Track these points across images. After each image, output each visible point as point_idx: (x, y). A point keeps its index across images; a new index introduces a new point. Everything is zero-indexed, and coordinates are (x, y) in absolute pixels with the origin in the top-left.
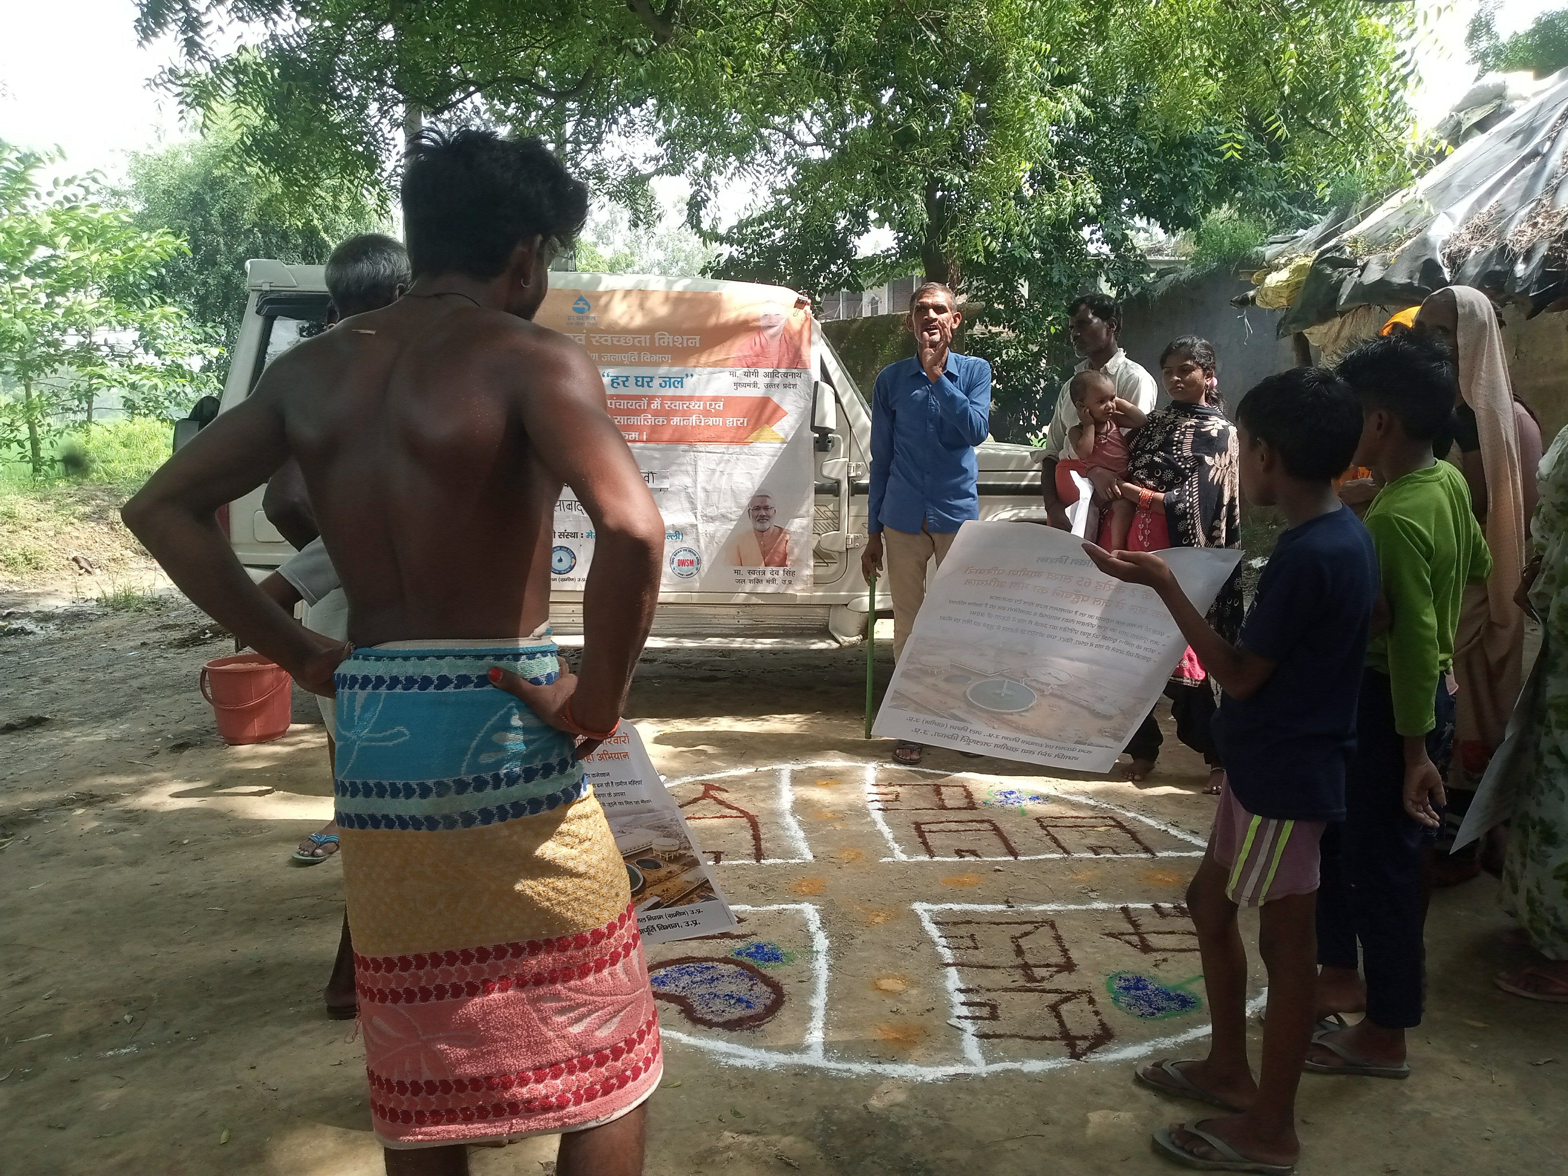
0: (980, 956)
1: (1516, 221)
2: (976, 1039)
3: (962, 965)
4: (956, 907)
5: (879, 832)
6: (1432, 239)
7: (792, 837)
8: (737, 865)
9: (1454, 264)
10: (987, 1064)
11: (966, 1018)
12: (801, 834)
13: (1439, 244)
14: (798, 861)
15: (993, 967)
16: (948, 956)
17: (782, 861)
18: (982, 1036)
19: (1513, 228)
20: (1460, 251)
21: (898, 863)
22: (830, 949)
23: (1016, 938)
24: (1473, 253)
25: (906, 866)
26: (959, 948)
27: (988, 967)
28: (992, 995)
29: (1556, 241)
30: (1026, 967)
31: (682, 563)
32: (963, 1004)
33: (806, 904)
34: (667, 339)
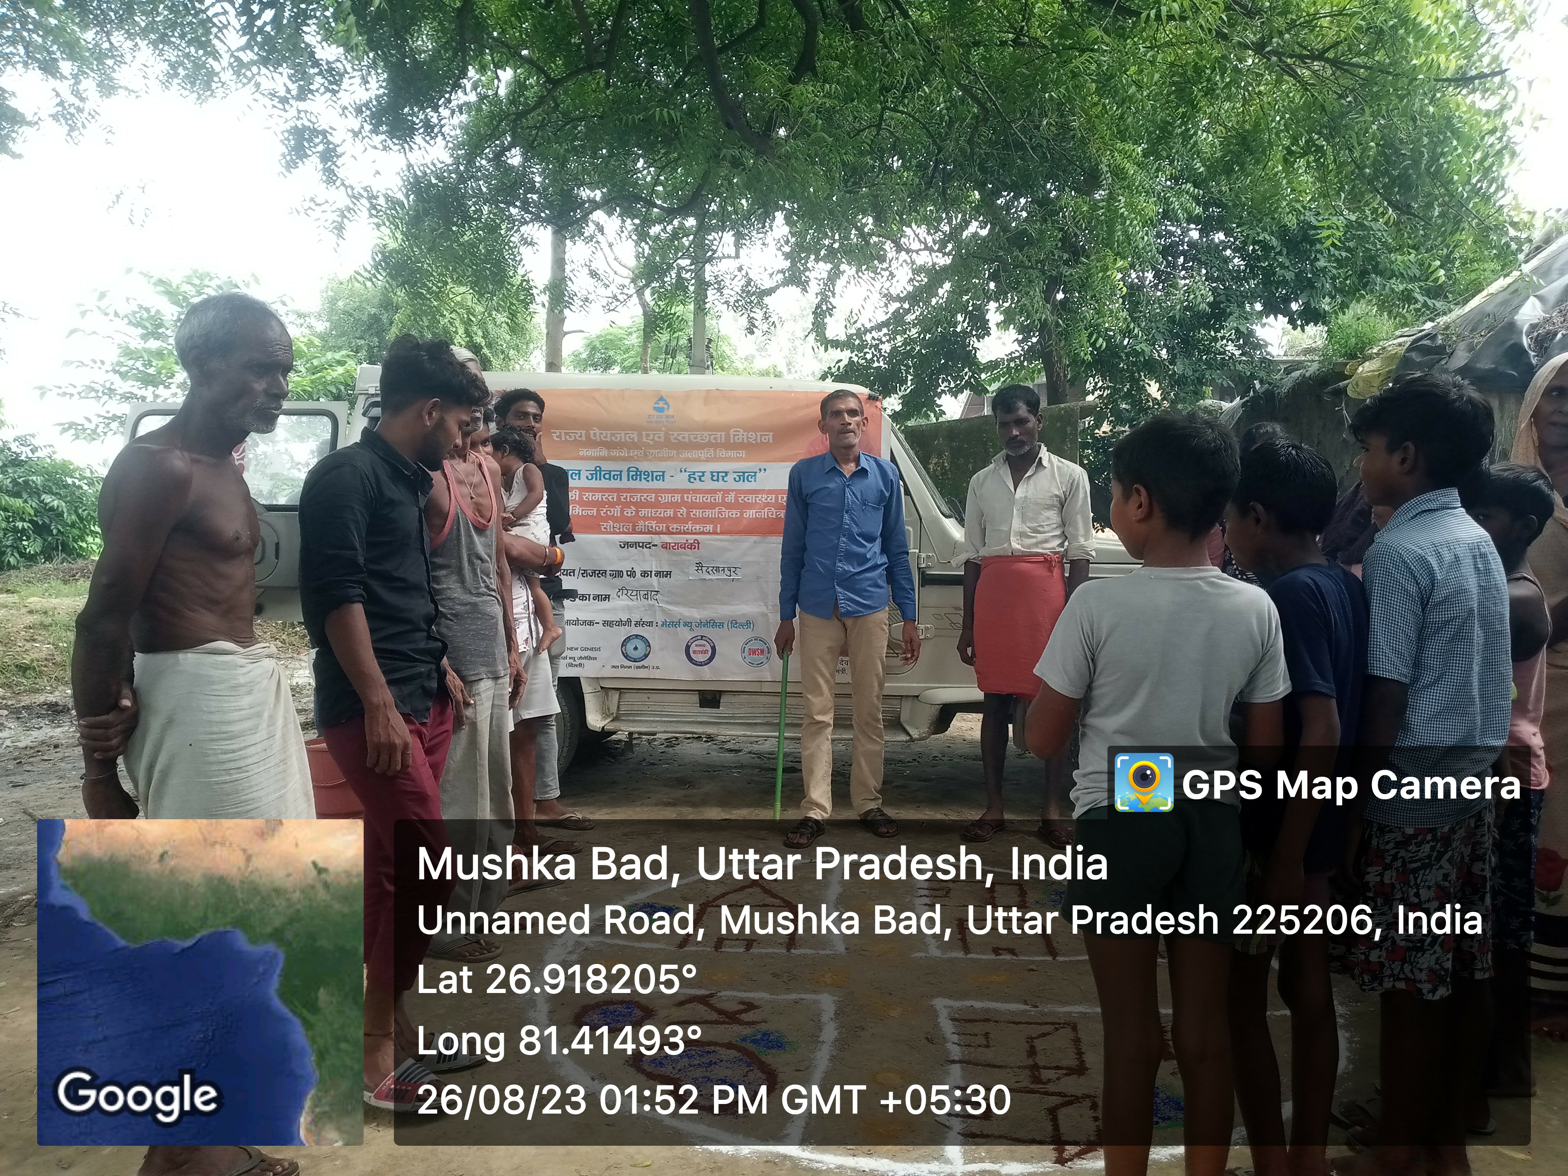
6: (1520, 324)
9: (1541, 347)
10: (965, 1164)
13: (1526, 328)
16: (956, 1052)
20: (1547, 334)
23: (1032, 1038)
24: (1559, 336)
31: (753, 652)
34: (742, 436)
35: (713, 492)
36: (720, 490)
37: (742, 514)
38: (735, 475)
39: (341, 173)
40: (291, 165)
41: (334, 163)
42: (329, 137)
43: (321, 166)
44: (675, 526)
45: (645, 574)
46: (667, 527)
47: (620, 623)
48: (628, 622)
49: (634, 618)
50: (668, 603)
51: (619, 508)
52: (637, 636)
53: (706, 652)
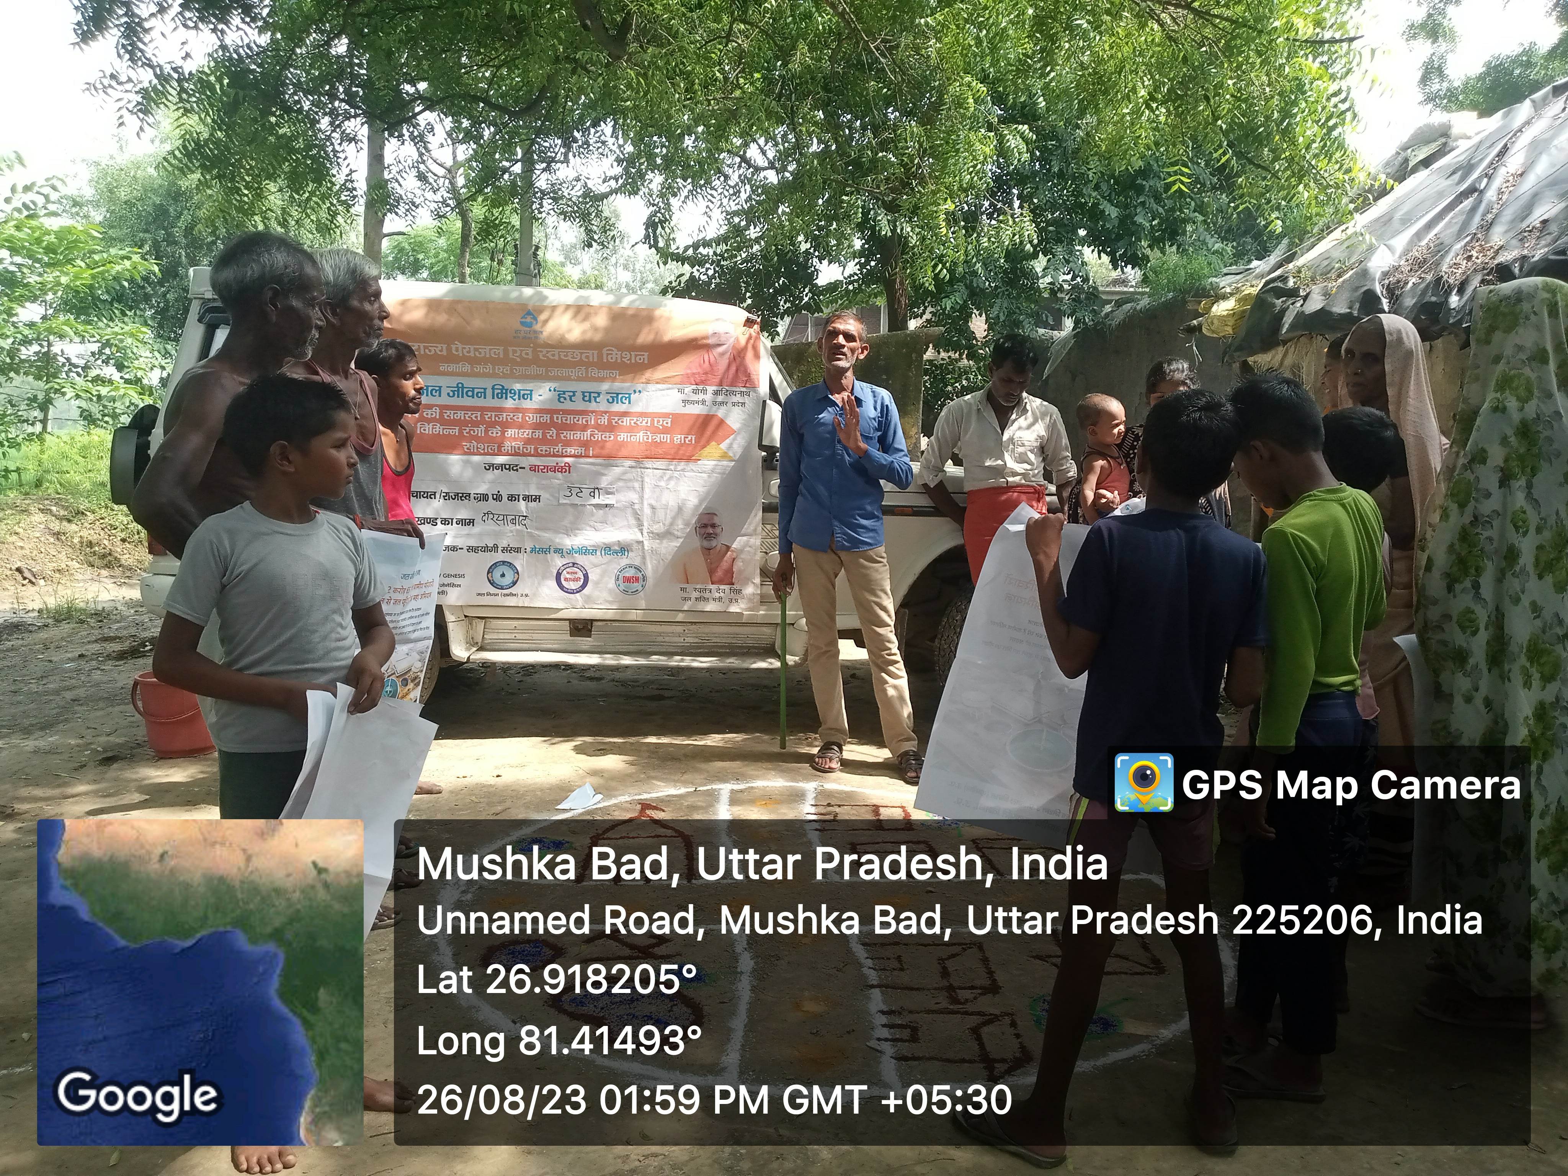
1: (1452, 254)
6: (1372, 270)
9: (1393, 294)
13: (1378, 275)
19: (1448, 260)
20: (1398, 282)
24: (1410, 284)
29: (1488, 274)
31: (628, 580)
32: (884, 1026)
34: (616, 356)
35: (585, 413)
37: (615, 437)
38: (608, 396)
40: (87, 36)
41: (140, 39)
43: (123, 41)
44: (544, 448)
45: (512, 498)
46: (536, 449)
47: (486, 549)
48: (495, 548)
49: (503, 543)
50: (537, 529)
51: (483, 428)
52: (504, 562)
53: (578, 579)
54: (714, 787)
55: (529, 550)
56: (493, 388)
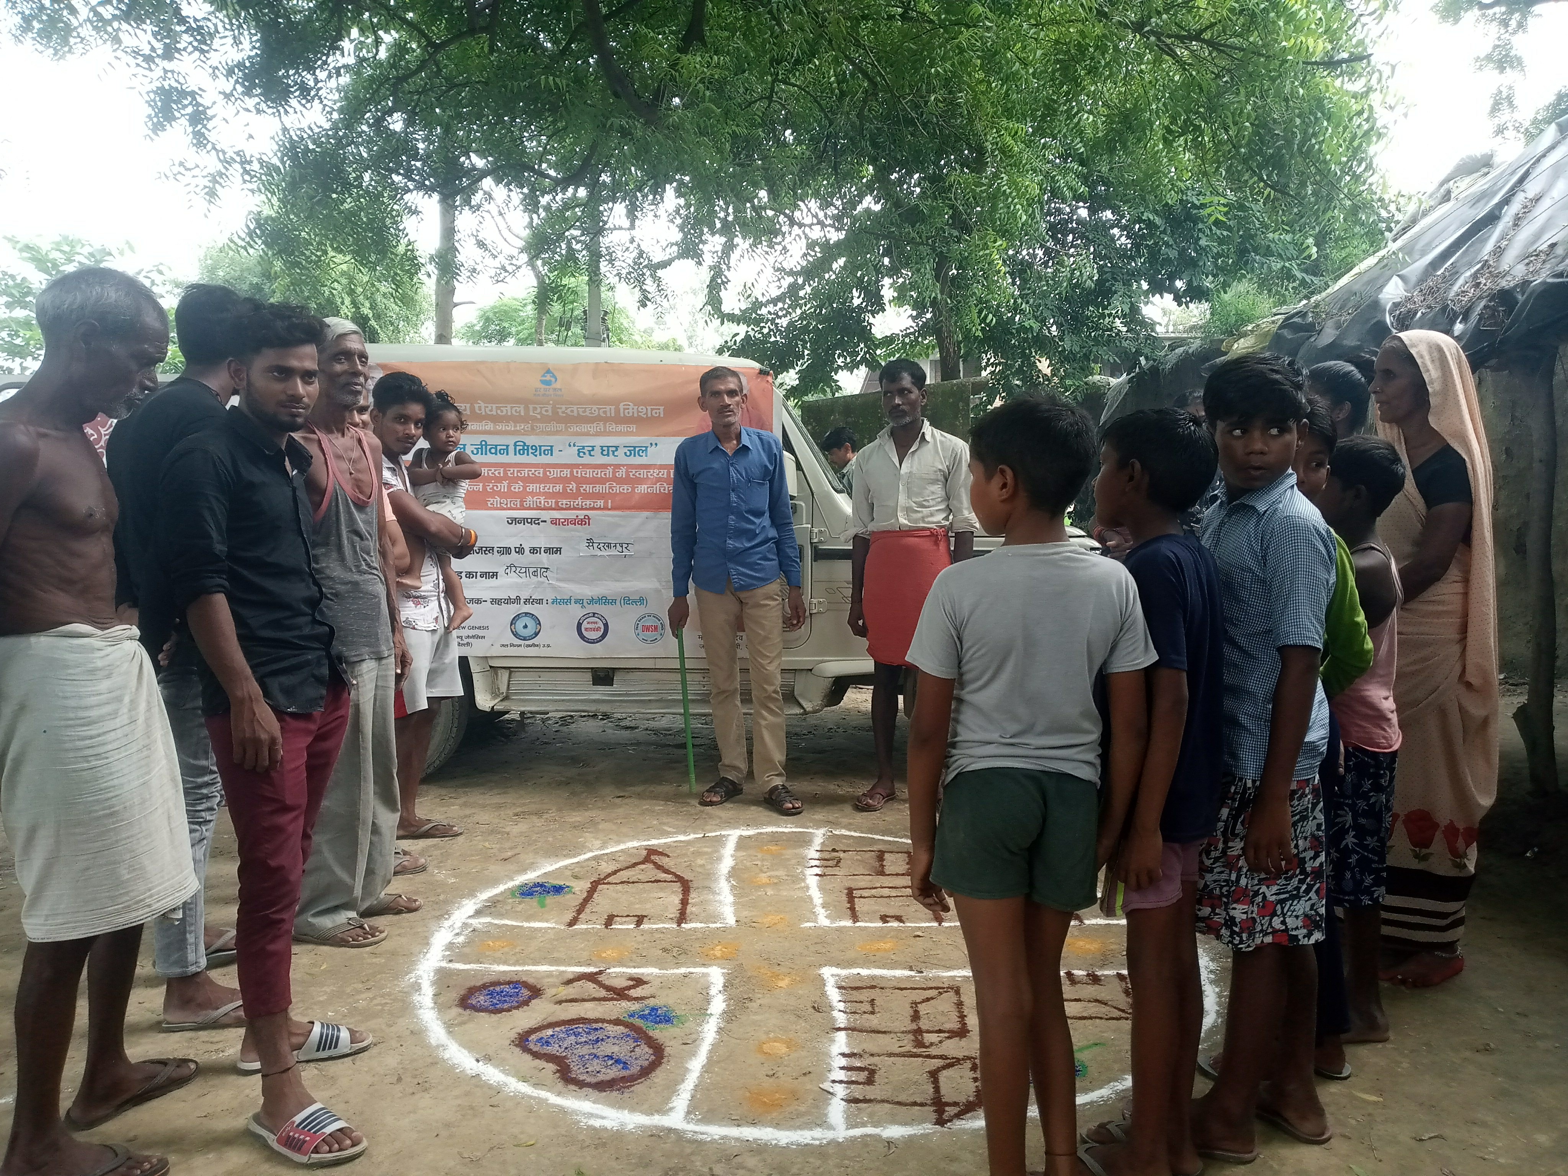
0: (874, 1021)
1: (1460, 282)
2: (843, 1103)
3: (853, 1029)
4: (864, 972)
5: (810, 897)
6: (1383, 303)
7: (720, 902)
8: (657, 929)
10: (847, 1129)
11: (841, 1082)
12: (730, 899)
13: (1389, 306)
14: (718, 925)
15: (885, 1032)
16: (841, 1019)
17: (703, 925)
18: (851, 1100)
21: (820, 928)
22: (725, 1012)
23: (916, 1003)
25: (826, 930)
26: (855, 1013)
27: (879, 1032)
28: (875, 1060)
29: (1491, 299)
30: (919, 1032)
31: (647, 628)
32: (842, 1068)
33: (715, 968)
34: (632, 410)
35: (604, 466)
36: (610, 465)
37: (633, 489)
38: (626, 450)
39: (212, 136)
40: (158, 128)
41: (205, 126)
42: (199, 99)
43: (190, 129)
44: (564, 502)
45: (534, 551)
46: (557, 503)
47: (508, 601)
48: (518, 599)
49: (524, 596)
50: (558, 580)
51: (505, 483)
52: (526, 614)
53: (598, 629)
54: (723, 833)
55: (550, 601)
56: (515, 445)
